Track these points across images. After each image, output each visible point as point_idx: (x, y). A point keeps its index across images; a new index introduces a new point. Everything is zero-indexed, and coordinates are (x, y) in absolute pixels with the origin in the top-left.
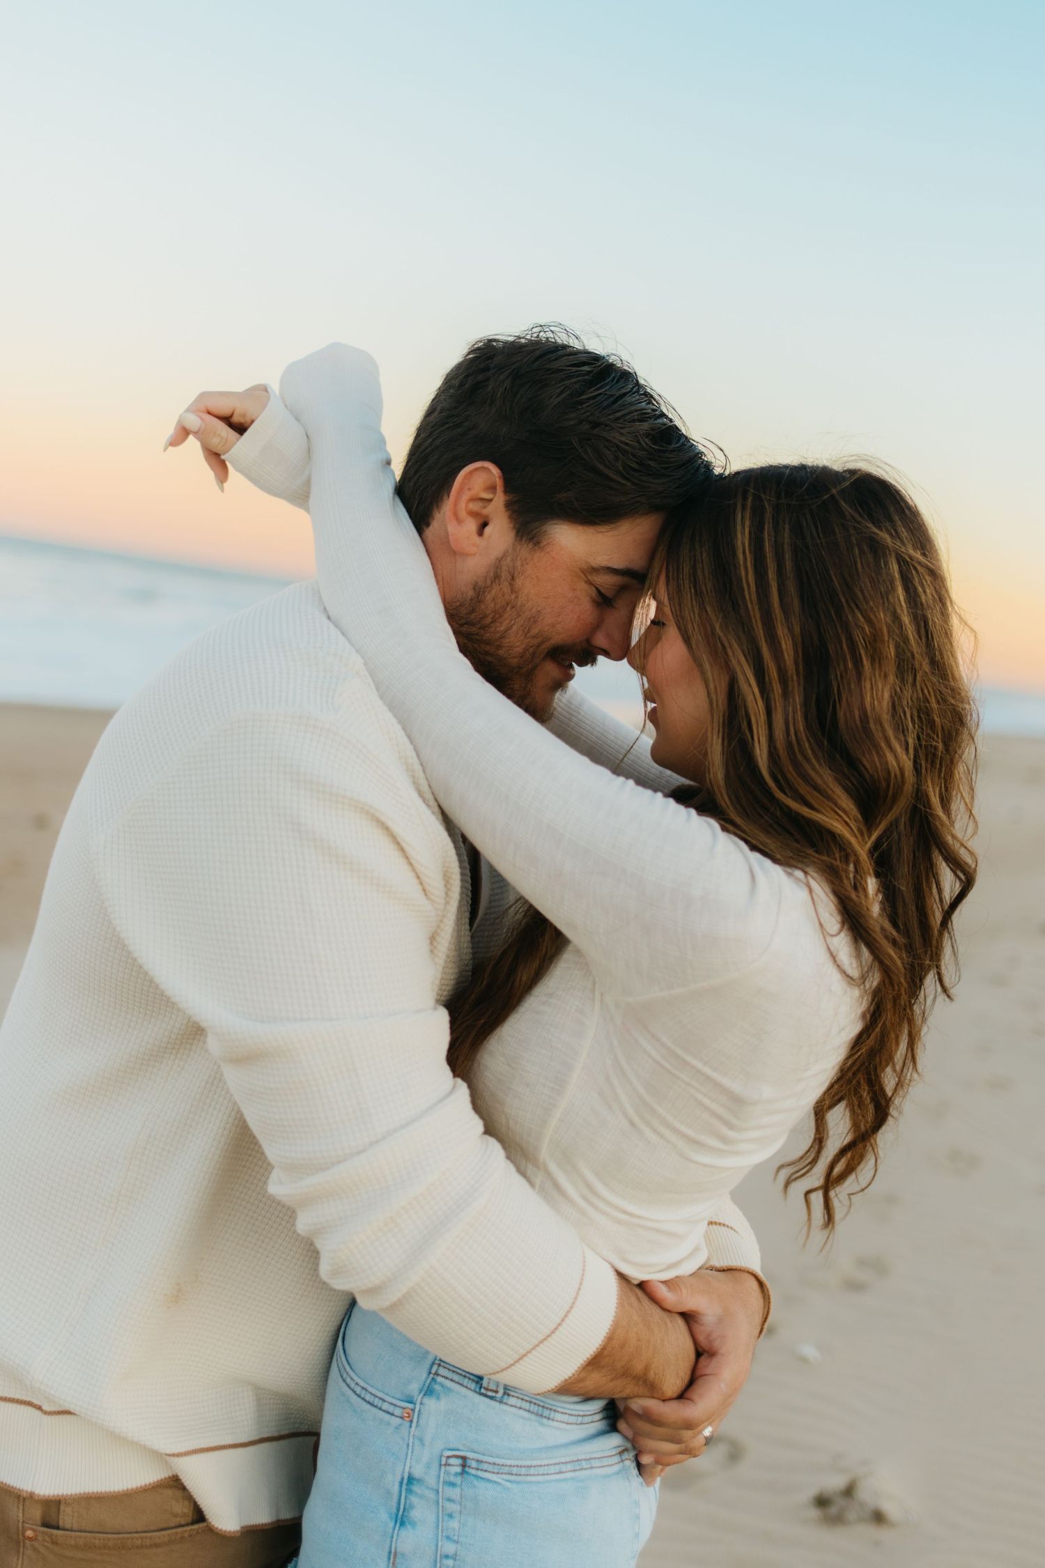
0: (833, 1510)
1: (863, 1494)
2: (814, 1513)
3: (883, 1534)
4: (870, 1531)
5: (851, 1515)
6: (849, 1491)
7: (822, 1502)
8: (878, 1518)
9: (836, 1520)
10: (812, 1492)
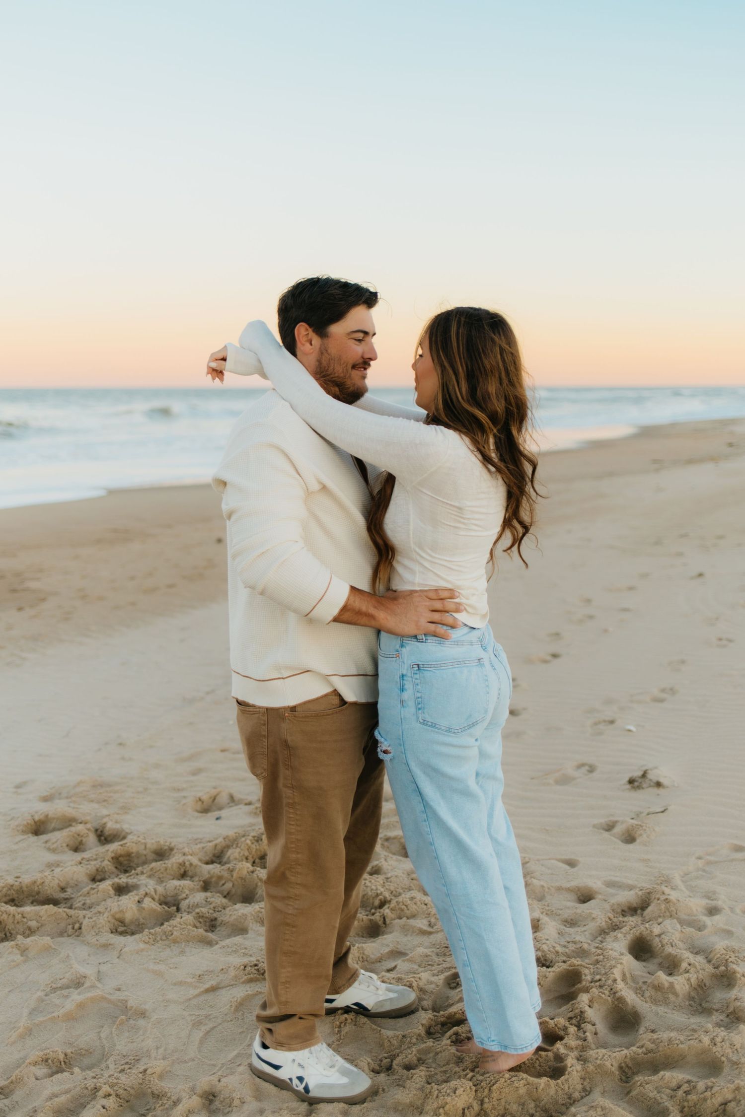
0: (636, 784)
1: (651, 776)
2: (628, 786)
3: (661, 791)
4: (655, 790)
5: (644, 785)
6: (644, 775)
7: (631, 781)
8: (658, 784)
9: (639, 787)
10: (627, 779)
